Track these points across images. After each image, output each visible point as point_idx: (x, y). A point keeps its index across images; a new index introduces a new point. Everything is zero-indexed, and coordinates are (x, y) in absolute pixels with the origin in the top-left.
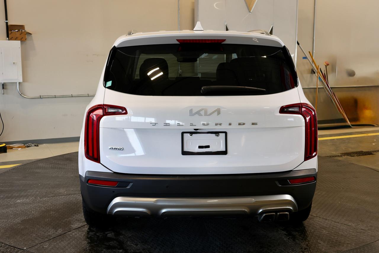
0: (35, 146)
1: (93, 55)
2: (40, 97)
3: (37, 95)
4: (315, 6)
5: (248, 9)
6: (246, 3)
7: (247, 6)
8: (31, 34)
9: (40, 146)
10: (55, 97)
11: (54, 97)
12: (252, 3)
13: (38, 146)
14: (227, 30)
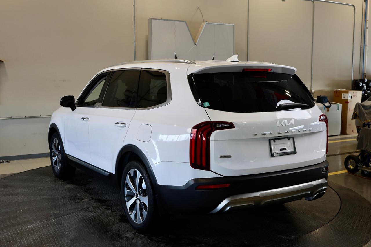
0: (7, 162)
1: (60, 80)
2: (12, 118)
3: (10, 116)
4: (248, 39)
5: (194, 41)
6: (192, 37)
7: (193, 39)
8: (3, 62)
9: (11, 162)
10: (26, 118)
11: (24, 118)
12: (196, 37)
13: (9, 162)
14: (176, 58)
